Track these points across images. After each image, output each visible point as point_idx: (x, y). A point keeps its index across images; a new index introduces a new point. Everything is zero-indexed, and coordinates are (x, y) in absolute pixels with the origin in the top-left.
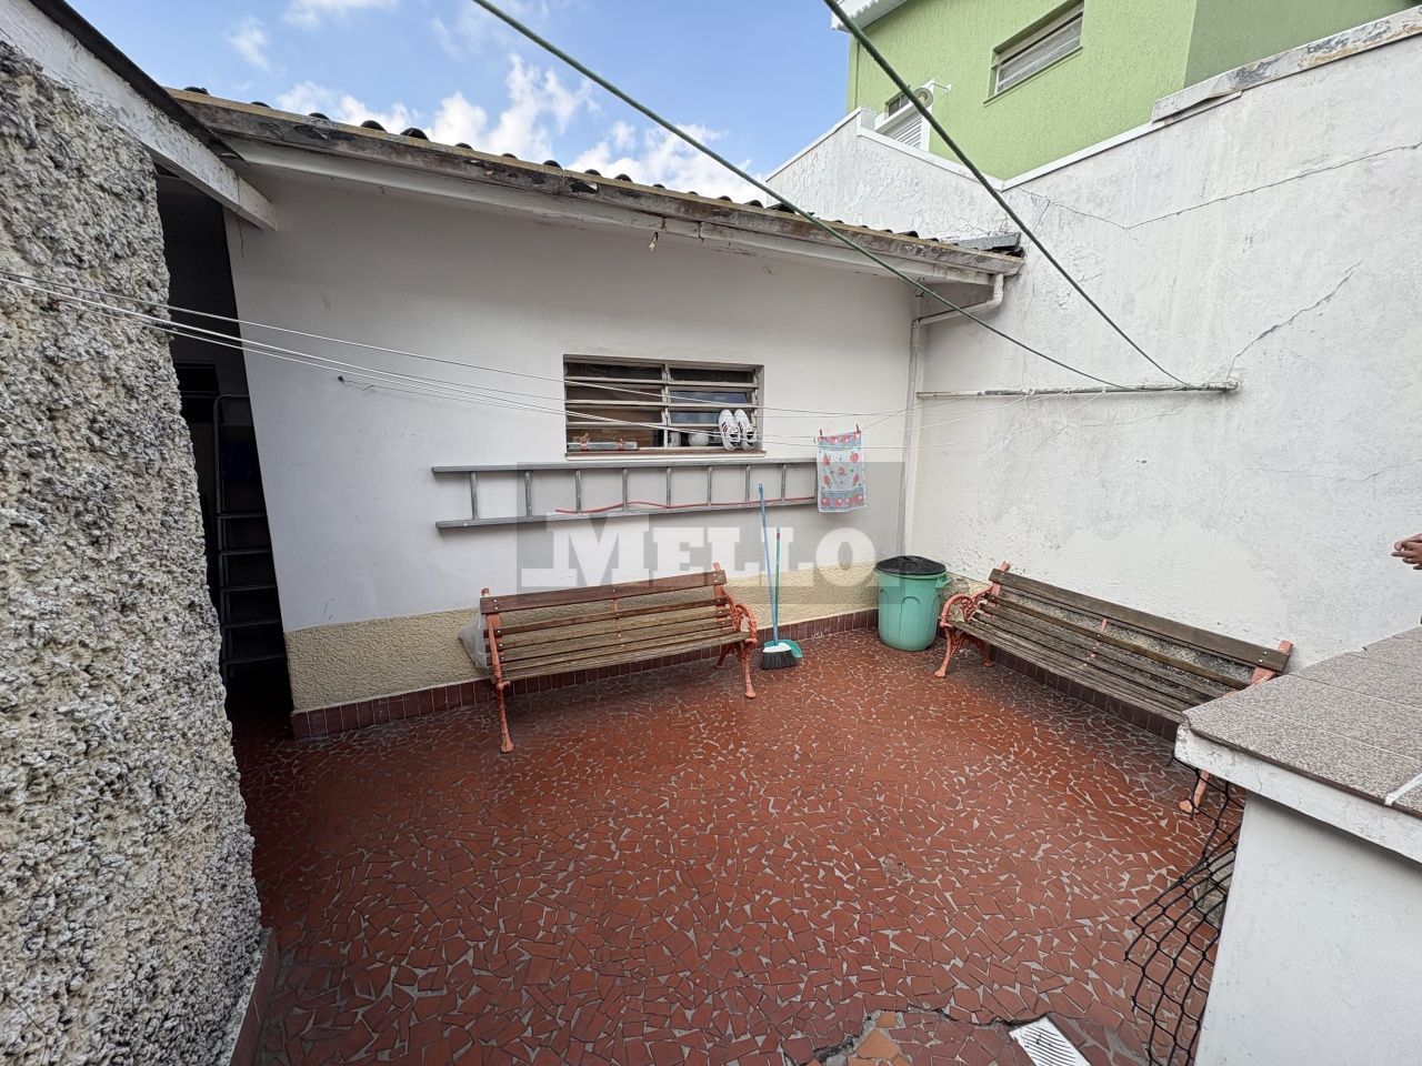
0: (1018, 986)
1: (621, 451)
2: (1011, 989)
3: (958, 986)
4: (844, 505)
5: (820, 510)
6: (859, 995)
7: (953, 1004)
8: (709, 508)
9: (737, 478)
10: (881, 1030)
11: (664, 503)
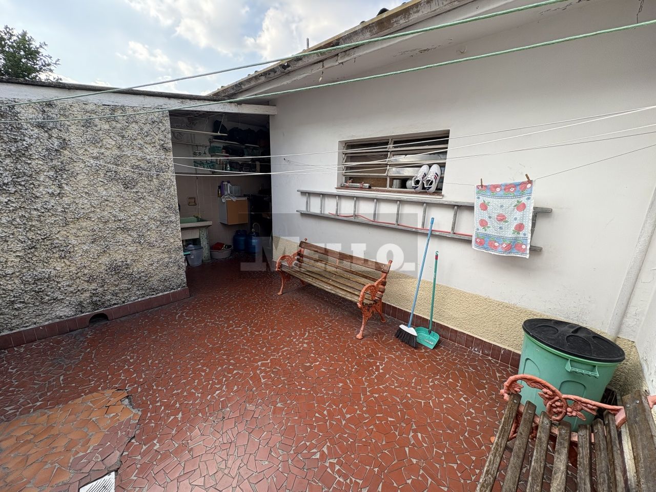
0: (135, 478)
1: (362, 188)
2: (135, 474)
3: (144, 446)
4: (500, 249)
5: (473, 247)
6: (151, 406)
7: (135, 444)
8: (396, 226)
9: (418, 211)
10: (132, 415)
11: (372, 219)
